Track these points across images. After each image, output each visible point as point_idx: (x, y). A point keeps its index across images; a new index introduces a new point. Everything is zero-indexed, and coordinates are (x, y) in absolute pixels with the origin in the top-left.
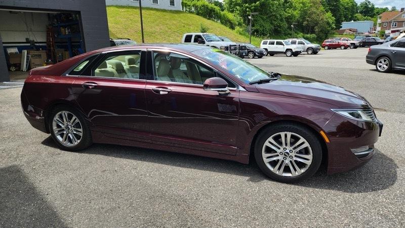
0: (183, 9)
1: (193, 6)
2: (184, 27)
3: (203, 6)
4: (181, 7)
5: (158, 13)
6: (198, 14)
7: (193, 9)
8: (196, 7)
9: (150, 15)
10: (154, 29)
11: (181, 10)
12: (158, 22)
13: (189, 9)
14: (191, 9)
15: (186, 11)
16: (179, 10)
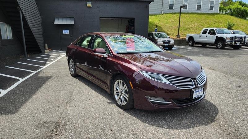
0: (220, 12)
1: (229, 9)
2: (215, 24)
3: (236, 9)
4: (219, 10)
5: (197, 16)
6: (232, 15)
7: (228, 11)
8: (231, 10)
9: (191, 17)
10: (190, 26)
11: (218, 12)
12: (195, 21)
13: (225, 11)
14: (227, 12)
15: (222, 13)
16: (217, 12)
